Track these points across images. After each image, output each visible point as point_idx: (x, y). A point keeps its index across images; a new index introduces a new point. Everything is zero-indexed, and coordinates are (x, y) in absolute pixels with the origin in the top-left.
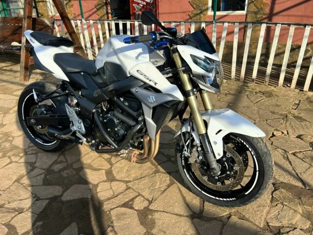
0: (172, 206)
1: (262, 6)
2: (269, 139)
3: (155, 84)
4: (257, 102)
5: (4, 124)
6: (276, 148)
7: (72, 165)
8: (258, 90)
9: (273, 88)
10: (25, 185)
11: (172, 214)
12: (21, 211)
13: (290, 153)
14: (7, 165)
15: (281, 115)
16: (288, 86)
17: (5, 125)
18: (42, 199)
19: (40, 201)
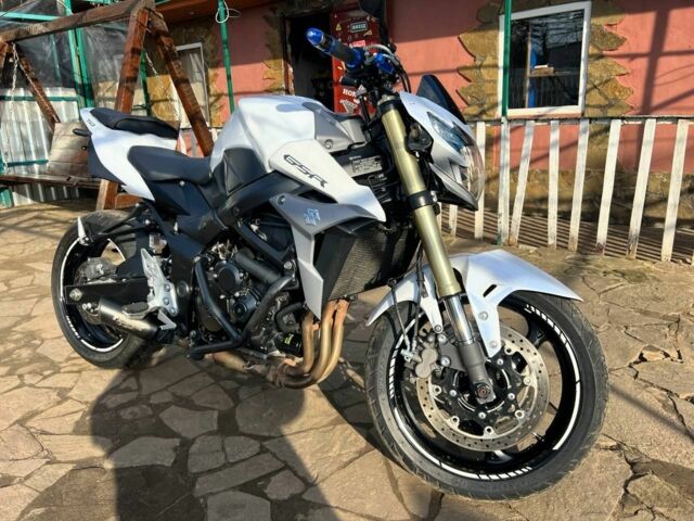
0: (361, 498)
1: (617, 94)
2: (630, 366)
3: (323, 183)
4: (606, 291)
5: (33, 314)
6: (646, 386)
7: (148, 397)
8: (611, 267)
9: (647, 264)
10: (32, 430)
11: (357, 514)
12: (7, 483)
13: (683, 396)
14: (11, 390)
15: (665, 317)
16: (686, 262)
17: (35, 317)
18: (59, 462)
19: (55, 466)
